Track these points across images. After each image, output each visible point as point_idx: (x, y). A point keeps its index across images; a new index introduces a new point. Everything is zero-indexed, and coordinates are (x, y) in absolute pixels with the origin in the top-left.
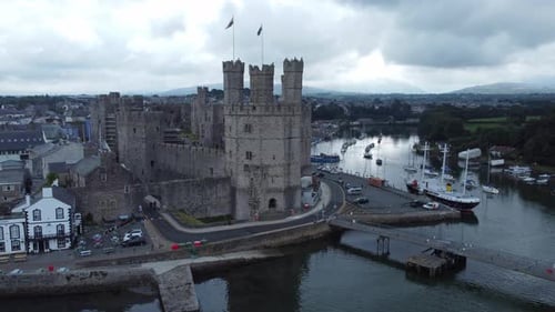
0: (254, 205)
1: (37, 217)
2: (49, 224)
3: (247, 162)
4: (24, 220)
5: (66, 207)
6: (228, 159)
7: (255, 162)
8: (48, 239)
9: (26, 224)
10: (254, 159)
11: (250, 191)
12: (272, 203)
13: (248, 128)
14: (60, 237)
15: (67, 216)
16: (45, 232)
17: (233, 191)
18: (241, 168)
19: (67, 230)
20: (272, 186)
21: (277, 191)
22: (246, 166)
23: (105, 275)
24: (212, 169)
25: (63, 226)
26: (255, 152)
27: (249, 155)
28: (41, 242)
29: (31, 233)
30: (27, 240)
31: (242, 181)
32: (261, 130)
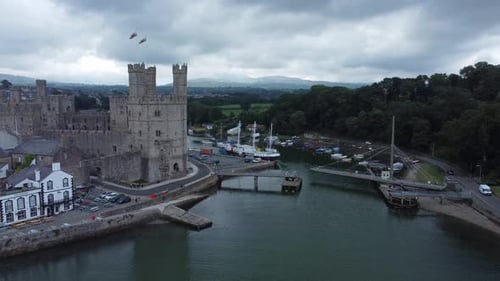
0: (165, 169)
1: (50, 186)
2: (59, 191)
3: (157, 138)
4: (40, 190)
5: (70, 177)
6: (137, 137)
7: (164, 137)
8: (59, 204)
9: (42, 194)
10: (162, 135)
11: (162, 158)
12: (176, 167)
13: (157, 114)
14: (66, 202)
15: (70, 185)
16: (56, 199)
17: (145, 162)
18: (152, 143)
19: (71, 195)
20: (175, 154)
21: (178, 157)
22: (156, 141)
23: (132, 216)
24: (115, 148)
25: (68, 192)
26: (163, 130)
27: (158, 133)
28: (52, 206)
29: (46, 201)
30: (43, 206)
31: (153, 153)
32: (167, 115)
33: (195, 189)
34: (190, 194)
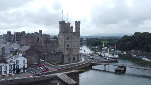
0: (70, 59)
1: (17, 62)
2: (21, 64)
3: (68, 48)
4: (13, 64)
5: (26, 59)
6: (61, 47)
7: (70, 47)
8: (20, 69)
9: (14, 65)
10: (69, 46)
11: (69, 55)
12: (74, 59)
13: (68, 39)
14: (24, 69)
15: (26, 62)
16: (20, 67)
17: (63, 56)
18: (66, 49)
19: (26, 66)
20: (74, 54)
21: (75, 55)
22: (67, 49)
24: (54, 51)
25: (25, 65)
26: (70, 45)
27: (68, 46)
28: (18, 70)
29: (15, 68)
31: (66, 53)
32: (71, 39)
33: (78, 68)
34: (76, 70)
